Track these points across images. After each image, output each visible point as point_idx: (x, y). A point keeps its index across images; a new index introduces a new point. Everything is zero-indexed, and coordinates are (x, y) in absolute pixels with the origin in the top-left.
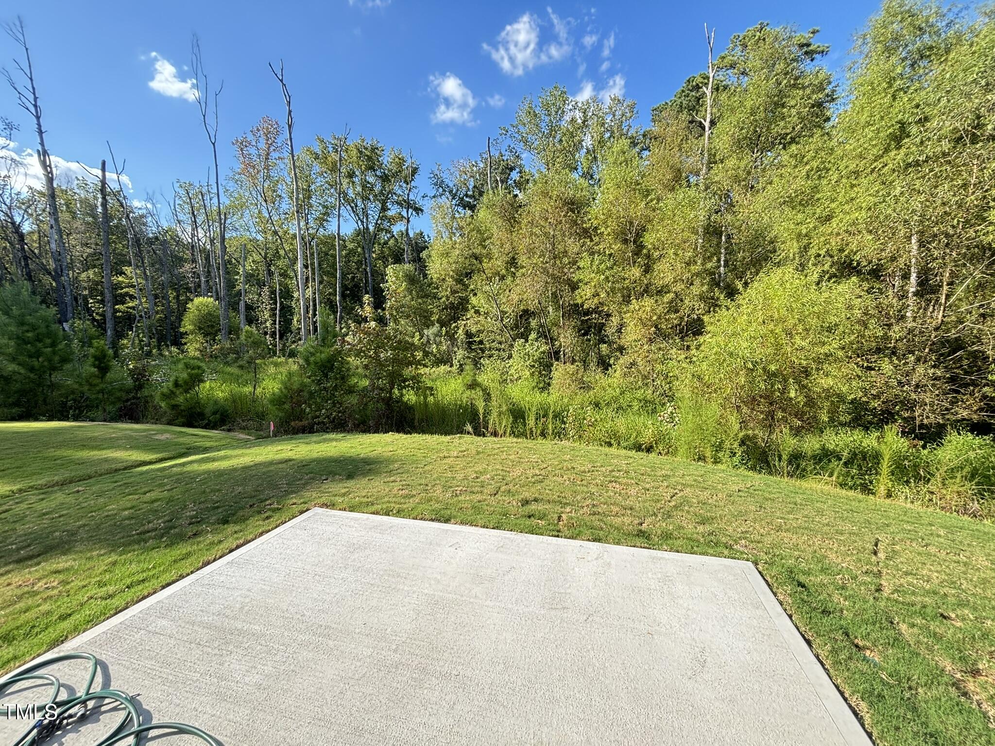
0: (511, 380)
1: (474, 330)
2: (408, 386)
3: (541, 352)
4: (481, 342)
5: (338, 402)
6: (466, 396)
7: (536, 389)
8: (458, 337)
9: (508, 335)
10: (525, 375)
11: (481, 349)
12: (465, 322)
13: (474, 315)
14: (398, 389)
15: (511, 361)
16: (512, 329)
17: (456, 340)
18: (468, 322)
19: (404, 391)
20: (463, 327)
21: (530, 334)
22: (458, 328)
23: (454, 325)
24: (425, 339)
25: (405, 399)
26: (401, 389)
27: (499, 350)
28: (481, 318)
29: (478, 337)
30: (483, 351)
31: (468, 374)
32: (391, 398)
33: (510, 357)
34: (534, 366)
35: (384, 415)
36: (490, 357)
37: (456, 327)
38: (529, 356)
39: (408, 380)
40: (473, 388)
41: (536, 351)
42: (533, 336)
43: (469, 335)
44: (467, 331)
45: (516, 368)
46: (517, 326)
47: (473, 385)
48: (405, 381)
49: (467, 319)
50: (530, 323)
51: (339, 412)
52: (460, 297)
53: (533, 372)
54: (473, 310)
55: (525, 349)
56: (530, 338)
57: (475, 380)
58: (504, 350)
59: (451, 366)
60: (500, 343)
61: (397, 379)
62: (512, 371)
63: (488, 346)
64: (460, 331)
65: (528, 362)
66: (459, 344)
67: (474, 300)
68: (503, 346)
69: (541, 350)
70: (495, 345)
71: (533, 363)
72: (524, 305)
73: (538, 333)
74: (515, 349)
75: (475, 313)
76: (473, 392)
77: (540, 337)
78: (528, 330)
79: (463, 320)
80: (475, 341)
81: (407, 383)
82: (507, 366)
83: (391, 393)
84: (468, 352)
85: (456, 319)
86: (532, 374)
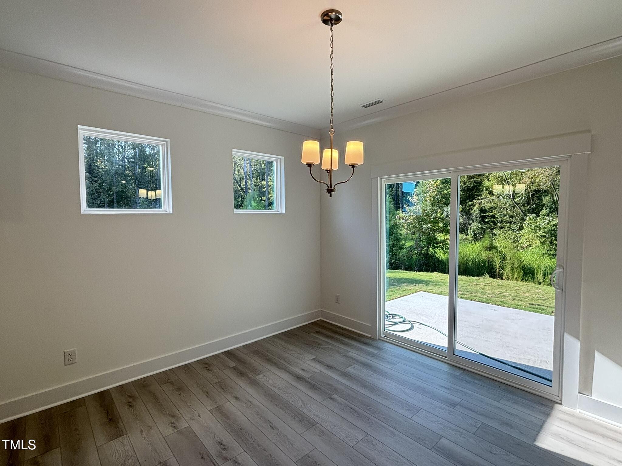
0: (522, 247)
1: (487, 206)
2: (439, 246)
3: (553, 225)
4: (494, 217)
5: (395, 254)
6: (485, 255)
7: (547, 255)
8: (473, 213)
9: (519, 210)
10: (536, 243)
11: (494, 222)
12: (480, 201)
13: (488, 196)
14: (433, 248)
15: (522, 232)
16: (523, 205)
17: (471, 215)
18: (483, 201)
19: (436, 250)
20: (478, 205)
21: (542, 209)
22: (474, 206)
23: (470, 203)
24: (445, 214)
25: (437, 255)
26: (434, 248)
27: (510, 223)
28: (494, 197)
29: (491, 212)
30: (495, 223)
31: (486, 240)
32: (427, 254)
33: (521, 228)
34: (544, 236)
35: (424, 264)
36: (501, 228)
37: (472, 205)
38: (540, 228)
39: (440, 243)
40: (490, 250)
41: (548, 224)
42: (544, 211)
43: (483, 211)
44: (482, 208)
45: (526, 237)
46: (528, 203)
47: (491, 248)
48: (437, 243)
49: (482, 199)
50: (542, 200)
51: (396, 260)
52: (475, 182)
53: (544, 242)
54: (487, 192)
55: (536, 223)
56: (541, 213)
57: (492, 244)
58: (514, 223)
59: (467, 235)
60: (511, 217)
61: (432, 241)
62: (523, 240)
63: (500, 219)
64: (475, 208)
65: (539, 233)
66: (474, 218)
67: (486, 183)
68: (514, 220)
69: (552, 223)
70: (507, 218)
71: (544, 234)
72: (536, 186)
73: (550, 209)
74: (526, 222)
75: (489, 193)
76: (491, 252)
77: (552, 211)
78: (540, 206)
79: (478, 199)
80: (488, 216)
81: (438, 245)
82: (519, 235)
83: (427, 250)
84: (481, 224)
85: (472, 198)
86: (543, 243)
